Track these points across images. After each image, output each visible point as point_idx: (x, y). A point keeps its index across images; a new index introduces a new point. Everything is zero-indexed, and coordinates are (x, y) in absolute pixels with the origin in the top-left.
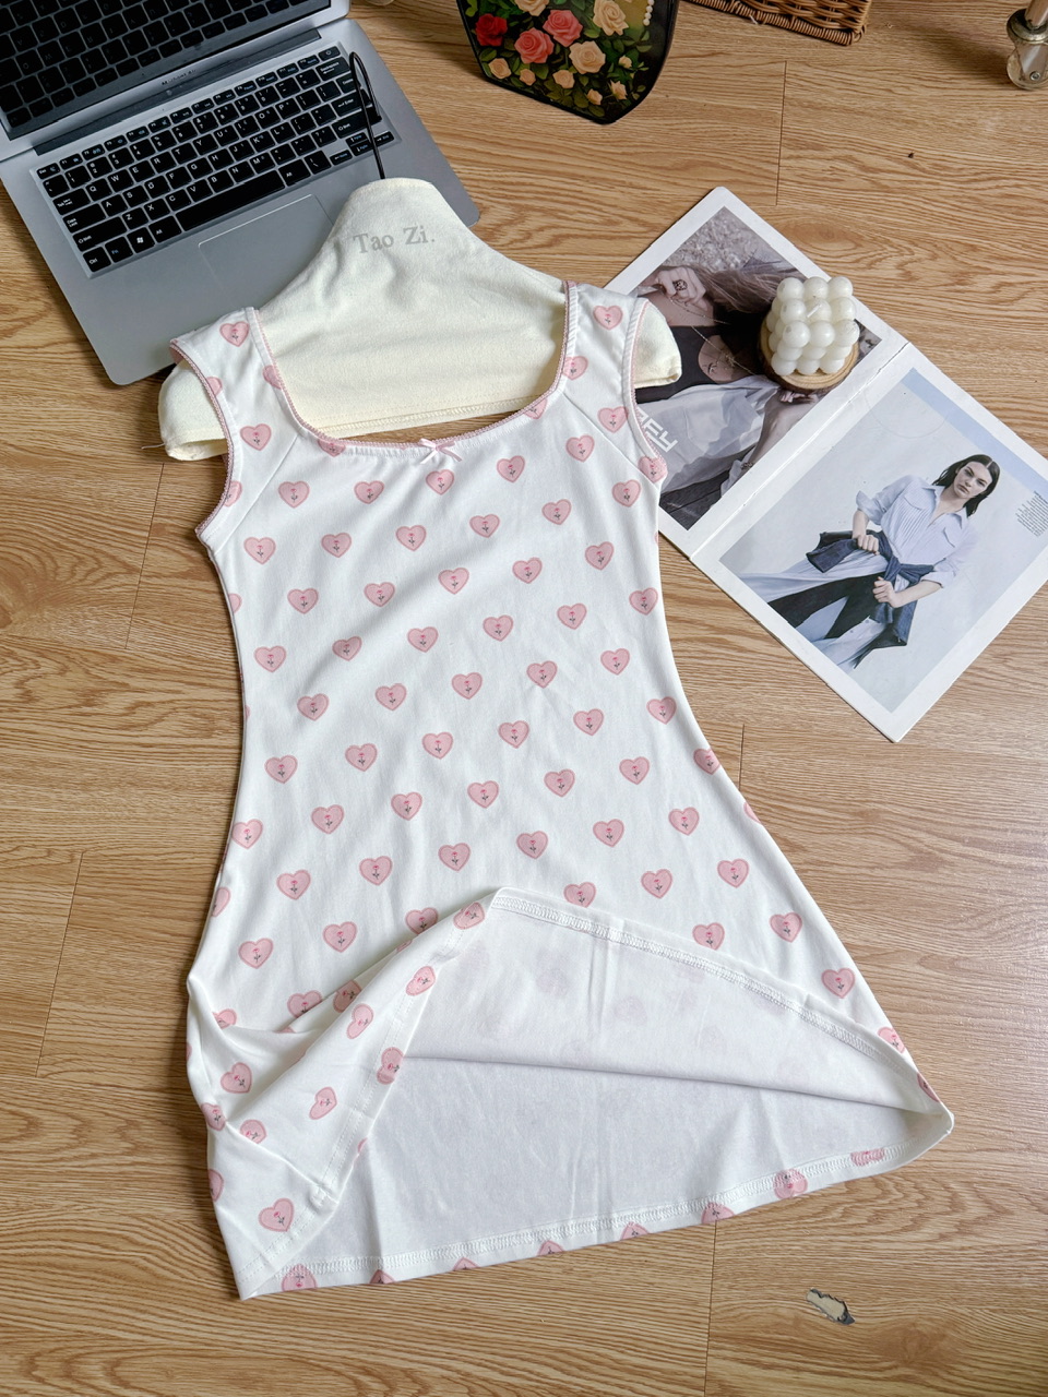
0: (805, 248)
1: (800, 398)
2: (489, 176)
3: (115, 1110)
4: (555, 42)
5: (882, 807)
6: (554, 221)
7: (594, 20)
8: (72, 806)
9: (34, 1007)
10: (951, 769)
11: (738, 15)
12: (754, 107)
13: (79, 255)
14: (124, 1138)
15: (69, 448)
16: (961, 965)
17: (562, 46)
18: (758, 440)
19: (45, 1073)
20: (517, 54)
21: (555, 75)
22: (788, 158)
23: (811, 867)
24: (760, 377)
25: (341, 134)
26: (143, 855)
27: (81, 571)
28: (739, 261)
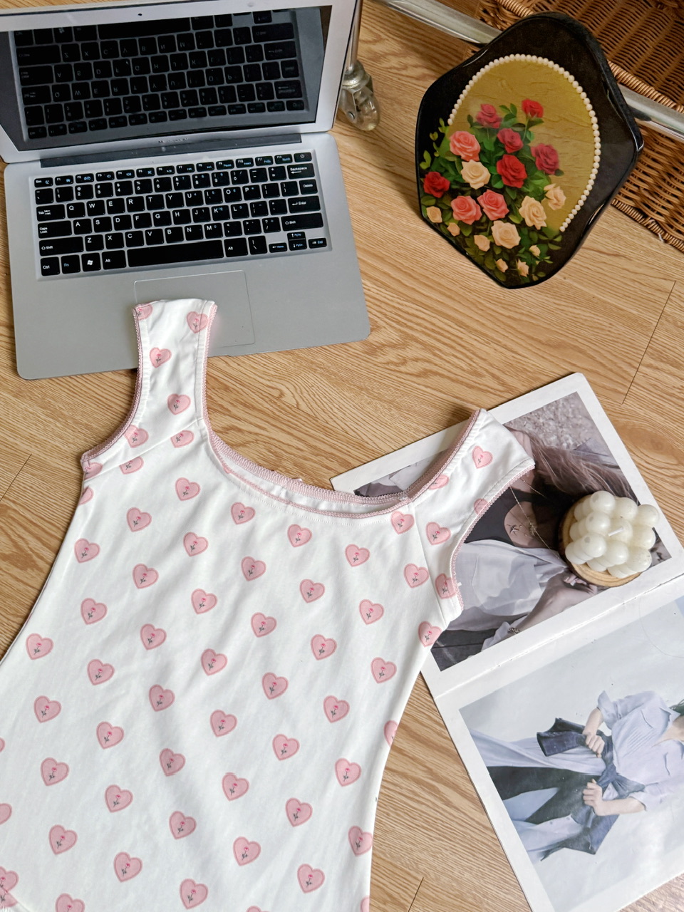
0: (633, 449)
1: (582, 584)
2: (392, 301)
4: (484, 214)
6: (429, 356)
7: (520, 210)
11: (649, 230)
12: (635, 312)
13: (38, 258)
17: (488, 219)
18: (530, 609)
20: (451, 210)
21: (476, 237)
22: (649, 366)
24: (553, 552)
25: (286, 228)
28: (572, 443)
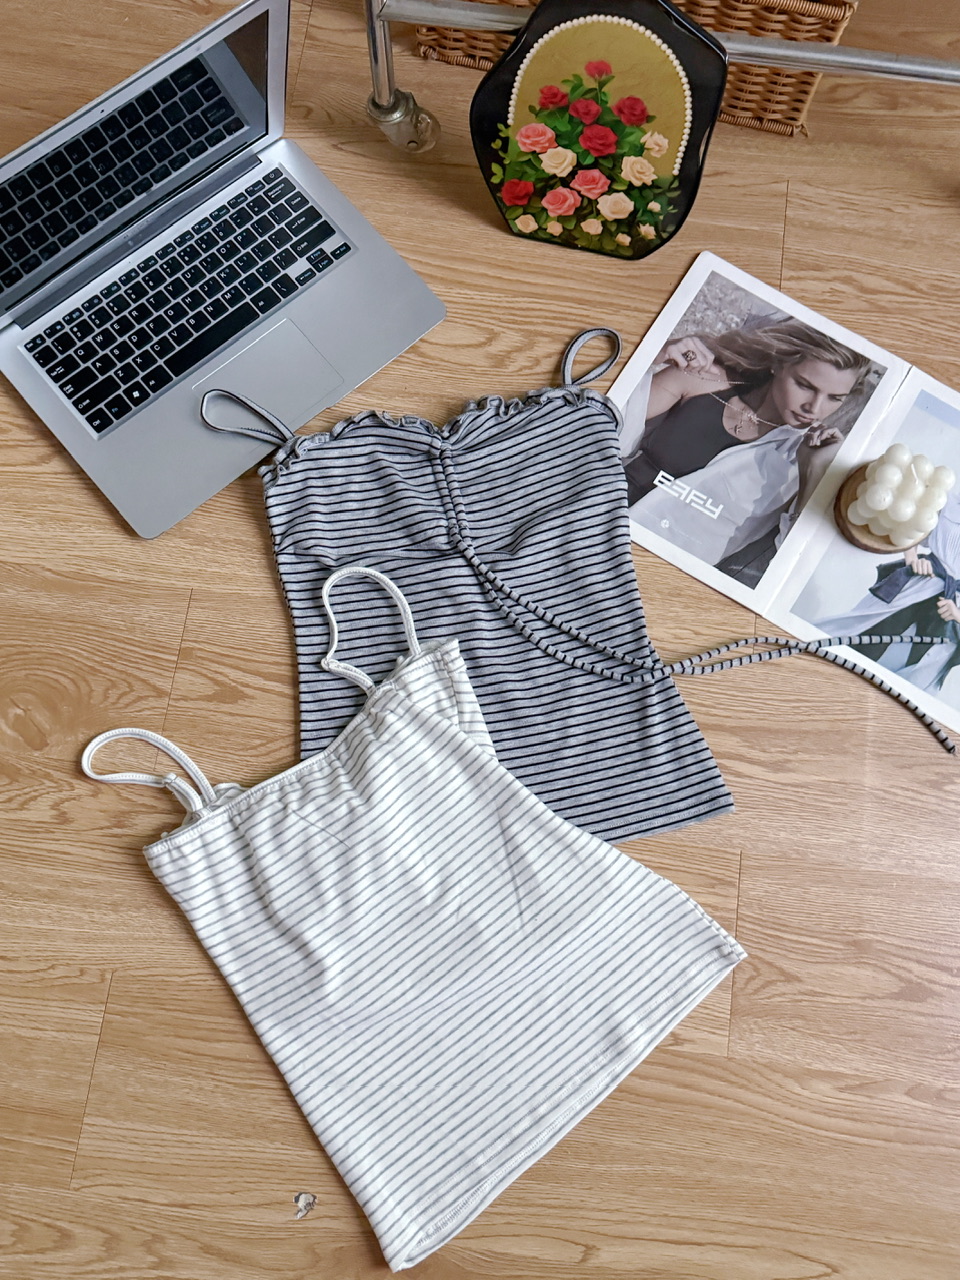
1: (827, 439)
2: (500, 302)
3: (141, 1224)
5: (872, 935)
8: (103, 927)
9: (66, 1121)
10: (941, 898)
12: (756, 228)
14: (150, 1251)
15: (103, 573)
16: (948, 1096)
19: (77, 1186)
20: (544, 210)
22: (790, 279)
23: (806, 998)
26: (167, 976)
27: (113, 694)
